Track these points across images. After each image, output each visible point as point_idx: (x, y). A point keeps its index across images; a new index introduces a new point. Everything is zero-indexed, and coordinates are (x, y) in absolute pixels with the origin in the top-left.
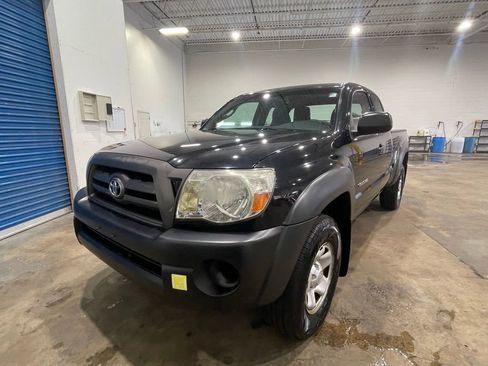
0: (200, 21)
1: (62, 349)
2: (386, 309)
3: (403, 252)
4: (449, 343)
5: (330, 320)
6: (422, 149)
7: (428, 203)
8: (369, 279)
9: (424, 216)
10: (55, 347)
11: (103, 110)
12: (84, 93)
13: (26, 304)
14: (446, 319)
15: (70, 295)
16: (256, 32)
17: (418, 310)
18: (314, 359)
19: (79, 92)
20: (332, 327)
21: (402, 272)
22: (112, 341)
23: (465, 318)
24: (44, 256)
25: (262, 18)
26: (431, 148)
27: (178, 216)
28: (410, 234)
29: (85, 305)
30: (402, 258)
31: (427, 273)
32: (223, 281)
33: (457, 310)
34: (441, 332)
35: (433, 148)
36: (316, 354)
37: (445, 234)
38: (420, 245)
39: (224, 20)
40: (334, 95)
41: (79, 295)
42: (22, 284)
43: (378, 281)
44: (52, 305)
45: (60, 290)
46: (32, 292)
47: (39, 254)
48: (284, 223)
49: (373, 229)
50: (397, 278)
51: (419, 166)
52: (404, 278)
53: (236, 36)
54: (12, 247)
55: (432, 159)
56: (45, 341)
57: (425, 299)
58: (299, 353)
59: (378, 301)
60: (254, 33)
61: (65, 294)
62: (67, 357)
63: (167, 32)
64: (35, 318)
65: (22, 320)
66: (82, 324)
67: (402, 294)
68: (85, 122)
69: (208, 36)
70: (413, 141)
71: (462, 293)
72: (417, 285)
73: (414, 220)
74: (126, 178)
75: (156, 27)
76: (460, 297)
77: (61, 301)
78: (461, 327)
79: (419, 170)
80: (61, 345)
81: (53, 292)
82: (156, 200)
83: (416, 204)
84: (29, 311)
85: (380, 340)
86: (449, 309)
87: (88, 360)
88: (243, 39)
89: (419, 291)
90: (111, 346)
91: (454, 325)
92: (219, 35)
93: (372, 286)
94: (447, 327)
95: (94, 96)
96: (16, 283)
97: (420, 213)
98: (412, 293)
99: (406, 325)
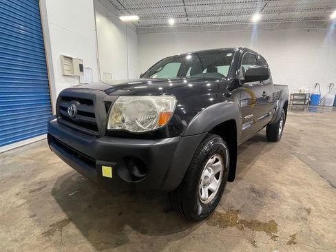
0: (147, 11)
1: (36, 218)
2: (261, 205)
3: (278, 169)
4: (304, 229)
5: (219, 210)
6: (303, 103)
7: (302, 138)
8: (251, 185)
9: (298, 146)
10: (31, 217)
11: (77, 68)
12: (64, 57)
13: (17, 190)
14: (304, 214)
15: (45, 186)
16: (186, 19)
17: (284, 206)
18: (204, 234)
19: (61, 56)
20: (220, 215)
21: (276, 182)
22: (68, 216)
23: (318, 214)
24: (32, 161)
25: (190, 9)
26: (309, 102)
27: (109, 128)
28: (285, 158)
29: (54, 192)
30: (277, 173)
31: (294, 183)
32: (136, 173)
33: (313, 208)
34: (299, 222)
35: (310, 102)
36: (206, 231)
37: (312, 158)
38: (292, 165)
39: (164, 10)
40: (230, 55)
41: (51, 187)
42: (16, 178)
43: (257, 187)
44: (34, 191)
45: (39, 183)
46: (22, 183)
47: (29, 161)
48: (182, 134)
49: (259, 153)
50: (272, 186)
51: (299, 114)
52: (277, 186)
53: (172, 22)
54: (13, 155)
55: (310, 110)
56: (25, 213)
57: (290, 200)
58: (195, 230)
59: (256, 199)
60: (184, 20)
61: (42, 185)
62: (38, 223)
63: (125, 18)
64: (21, 199)
65: (13, 199)
66: (51, 204)
67: (274, 196)
68: (64, 75)
69: (153, 22)
70: (296, 97)
71: (318, 197)
72: (285, 191)
73: (290, 148)
74: (78, 103)
75: (118, 16)
76: (316, 199)
77: (39, 189)
78: (314, 219)
79: (298, 116)
80: (35, 216)
81: (35, 184)
82: (94, 117)
83: (294, 138)
84: (17, 194)
85: (253, 225)
86: (307, 207)
87: (51, 226)
88: (177, 24)
89: (287, 194)
90: (67, 218)
91: (309, 218)
92: (160, 21)
93: (253, 190)
94: (304, 219)
95: (71, 59)
96: (12, 177)
97: (295, 144)
98: (281, 195)
99: (273, 216)
